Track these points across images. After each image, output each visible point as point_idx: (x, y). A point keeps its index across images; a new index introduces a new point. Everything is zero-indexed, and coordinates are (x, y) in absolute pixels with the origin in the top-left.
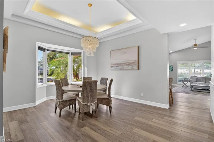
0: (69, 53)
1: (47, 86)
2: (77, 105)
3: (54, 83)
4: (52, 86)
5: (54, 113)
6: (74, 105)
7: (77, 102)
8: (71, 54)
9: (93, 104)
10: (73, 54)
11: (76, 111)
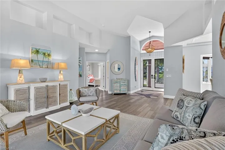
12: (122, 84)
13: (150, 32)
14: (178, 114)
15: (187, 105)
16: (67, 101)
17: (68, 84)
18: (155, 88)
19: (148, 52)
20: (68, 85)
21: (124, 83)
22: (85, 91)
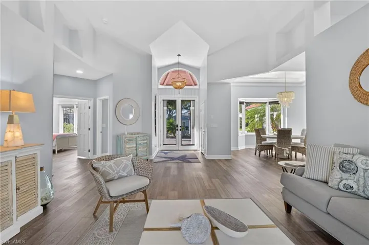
0: (266, 103)
1: (246, 136)
2: (274, 150)
3: (254, 134)
4: (252, 136)
5: (254, 155)
6: (271, 150)
7: (274, 148)
8: (268, 103)
9: (287, 149)
10: (270, 103)
11: (272, 156)
12: (139, 142)
13: (179, 55)
14: (351, 183)
15: (364, 167)
16: (34, 205)
17: (39, 153)
18: (182, 145)
19: (176, 88)
20: (39, 157)
21: (143, 140)
22: (110, 167)
